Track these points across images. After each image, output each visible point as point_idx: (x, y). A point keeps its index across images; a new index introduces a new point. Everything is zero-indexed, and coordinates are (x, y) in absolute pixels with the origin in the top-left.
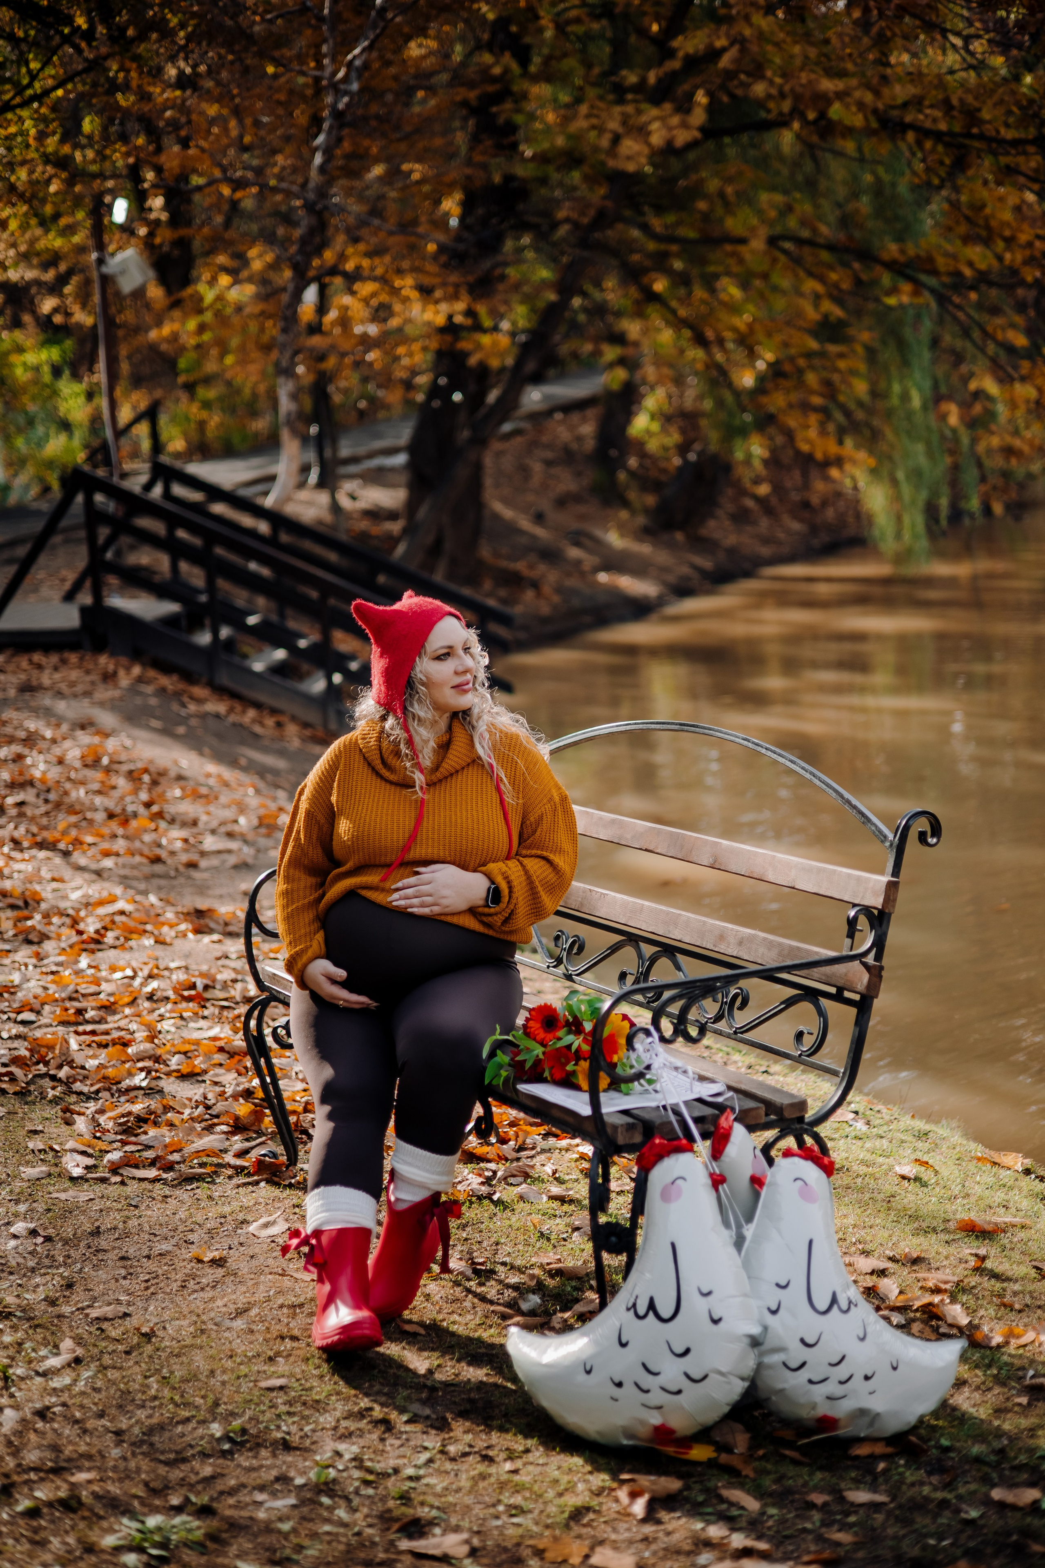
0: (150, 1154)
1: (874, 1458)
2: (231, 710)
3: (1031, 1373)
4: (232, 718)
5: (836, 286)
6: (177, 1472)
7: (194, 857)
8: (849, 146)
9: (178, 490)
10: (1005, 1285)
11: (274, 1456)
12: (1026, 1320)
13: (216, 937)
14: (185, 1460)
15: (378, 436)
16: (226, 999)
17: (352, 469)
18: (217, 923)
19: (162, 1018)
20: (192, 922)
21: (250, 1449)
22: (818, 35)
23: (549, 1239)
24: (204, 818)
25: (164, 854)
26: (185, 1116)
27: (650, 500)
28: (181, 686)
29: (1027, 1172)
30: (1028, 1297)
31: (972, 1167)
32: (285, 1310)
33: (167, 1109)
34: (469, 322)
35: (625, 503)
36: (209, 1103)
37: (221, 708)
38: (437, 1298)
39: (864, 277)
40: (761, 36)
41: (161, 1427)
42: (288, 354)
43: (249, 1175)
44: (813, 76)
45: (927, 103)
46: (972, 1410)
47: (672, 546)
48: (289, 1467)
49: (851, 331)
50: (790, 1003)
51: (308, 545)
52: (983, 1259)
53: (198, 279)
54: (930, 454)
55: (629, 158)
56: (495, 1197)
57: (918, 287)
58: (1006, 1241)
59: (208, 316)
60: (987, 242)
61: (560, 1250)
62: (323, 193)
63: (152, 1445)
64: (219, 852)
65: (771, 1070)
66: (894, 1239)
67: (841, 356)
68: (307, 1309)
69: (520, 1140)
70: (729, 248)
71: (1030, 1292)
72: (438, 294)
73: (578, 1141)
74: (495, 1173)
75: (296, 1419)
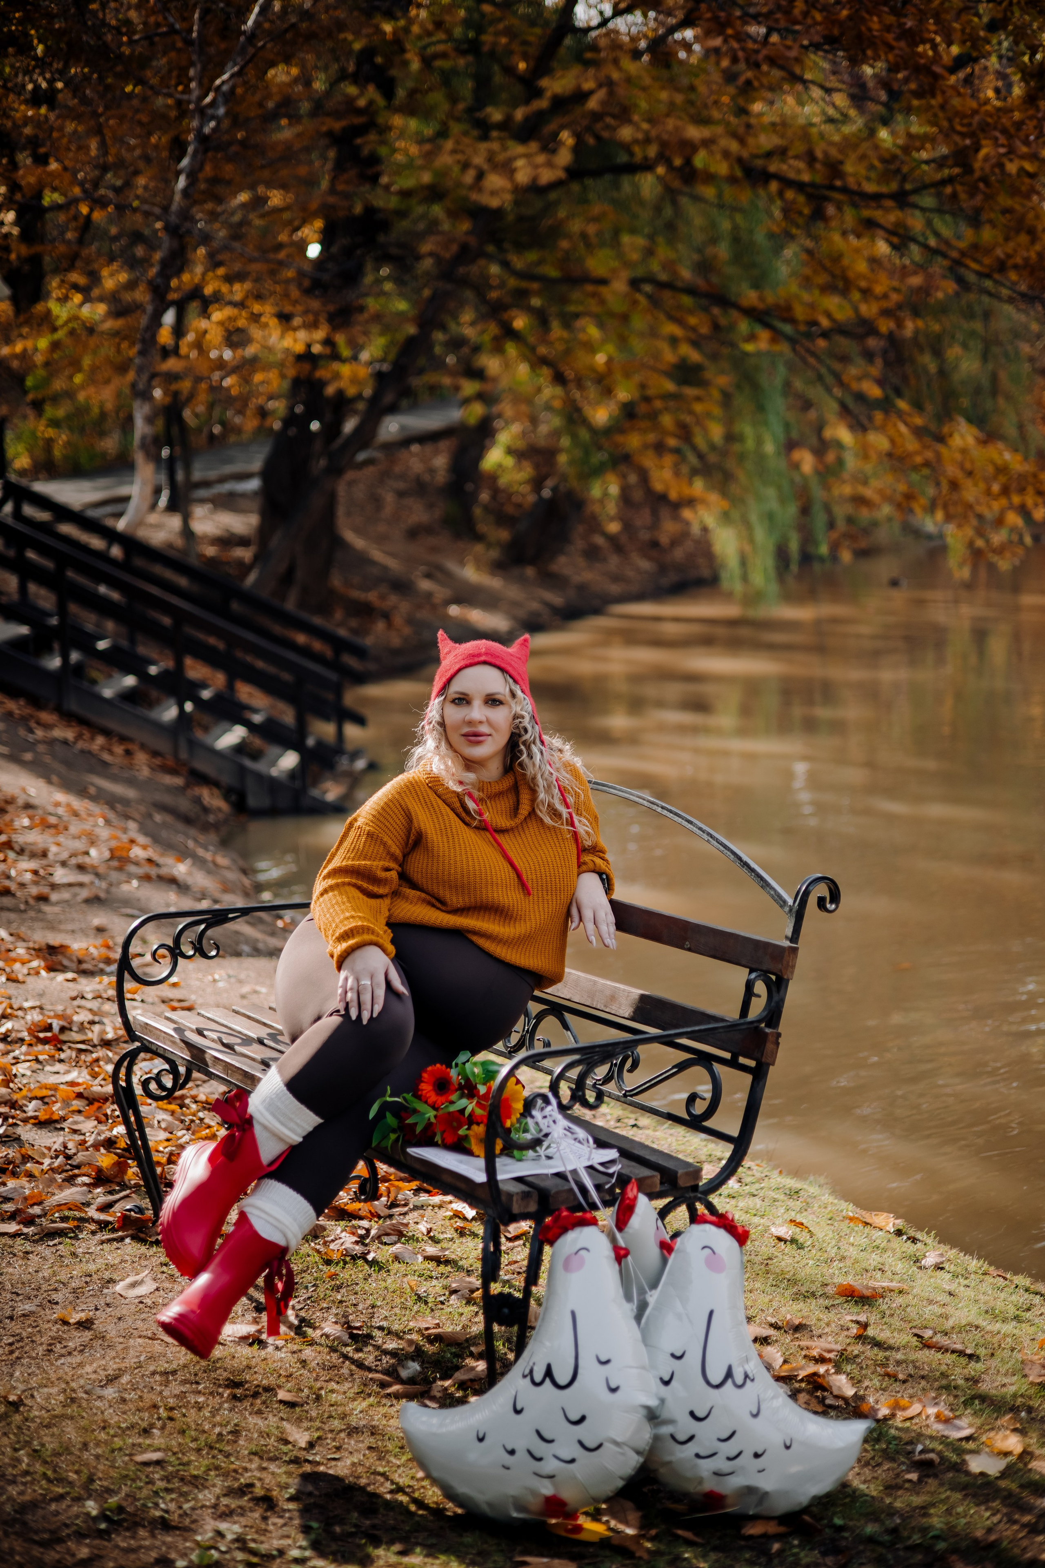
0: (9, 1207)
1: (766, 1537)
2: (79, 737)
3: (920, 1447)
4: (80, 745)
5: (694, 329)
6: (53, 1553)
7: (46, 890)
8: (709, 192)
9: (28, 510)
10: (888, 1353)
11: (153, 1536)
12: (911, 1391)
13: (70, 975)
14: (61, 1540)
15: (230, 461)
16: (83, 1042)
17: (202, 493)
18: (71, 960)
19: (17, 1061)
20: (45, 959)
21: (127, 1529)
22: (685, 81)
23: (426, 1303)
24: (53, 849)
25: (13, 887)
26: (45, 1167)
27: (504, 535)
28: (28, 711)
29: (899, 1233)
30: (911, 1366)
31: (844, 1226)
32: (157, 1377)
33: (26, 1158)
34: (328, 351)
35: (479, 538)
36: (70, 1152)
37: (69, 734)
38: (314, 1364)
39: (723, 321)
40: (629, 80)
41: (34, 1505)
42: (145, 377)
43: (114, 1230)
44: (679, 123)
45: (791, 153)
46: (863, 1487)
47: (522, 581)
48: (169, 1548)
49: (708, 375)
50: (682, 1067)
51: (160, 570)
52: (865, 1326)
53: (47, 296)
54: (782, 500)
55: (493, 193)
56: (370, 1257)
57: (777, 335)
58: (885, 1307)
59: (60, 334)
60: (845, 292)
61: (437, 1313)
62: (185, 215)
63: (24, 1524)
64: (70, 885)
65: (640, 1123)
66: (775, 1304)
67: (698, 399)
68: (180, 1376)
69: (392, 1195)
70: (590, 288)
71: (913, 1362)
72: (297, 321)
73: (449, 1198)
74: (368, 1231)
75: (174, 1496)
